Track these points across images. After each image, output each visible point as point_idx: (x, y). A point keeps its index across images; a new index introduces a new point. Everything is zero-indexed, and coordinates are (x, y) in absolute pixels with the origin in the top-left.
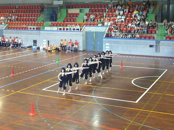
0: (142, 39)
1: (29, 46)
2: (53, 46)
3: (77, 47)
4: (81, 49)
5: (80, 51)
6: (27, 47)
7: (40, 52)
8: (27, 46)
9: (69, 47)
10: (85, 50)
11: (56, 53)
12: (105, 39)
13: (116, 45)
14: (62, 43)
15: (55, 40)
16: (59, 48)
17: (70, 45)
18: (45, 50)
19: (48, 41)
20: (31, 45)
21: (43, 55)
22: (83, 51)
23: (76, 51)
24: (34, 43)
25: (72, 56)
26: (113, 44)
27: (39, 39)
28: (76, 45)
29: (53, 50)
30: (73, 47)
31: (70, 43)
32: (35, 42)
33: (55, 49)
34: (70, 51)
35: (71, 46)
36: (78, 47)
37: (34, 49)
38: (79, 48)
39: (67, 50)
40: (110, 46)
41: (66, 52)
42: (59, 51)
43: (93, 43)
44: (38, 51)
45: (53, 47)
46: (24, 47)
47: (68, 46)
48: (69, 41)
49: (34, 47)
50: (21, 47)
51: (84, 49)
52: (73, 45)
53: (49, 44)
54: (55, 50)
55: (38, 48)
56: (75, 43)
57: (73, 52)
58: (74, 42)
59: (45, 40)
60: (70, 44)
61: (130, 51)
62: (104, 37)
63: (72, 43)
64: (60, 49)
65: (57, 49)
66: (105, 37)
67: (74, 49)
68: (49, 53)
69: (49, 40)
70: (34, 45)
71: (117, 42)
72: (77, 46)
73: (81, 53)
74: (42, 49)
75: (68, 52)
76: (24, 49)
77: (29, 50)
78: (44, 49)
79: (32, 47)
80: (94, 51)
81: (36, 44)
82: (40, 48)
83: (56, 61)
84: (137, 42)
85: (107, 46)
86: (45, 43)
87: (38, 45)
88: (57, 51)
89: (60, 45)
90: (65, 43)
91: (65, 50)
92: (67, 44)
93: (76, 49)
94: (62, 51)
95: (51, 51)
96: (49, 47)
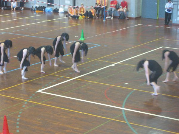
1: (40, 6)
2: (82, 8)
3: (125, 11)
4: (133, 14)
5: (131, 19)
6: (36, 9)
7: (59, 17)
8: (36, 7)
9: (111, 10)
10: (140, 17)
11: (86, 21)
14: (98, 2)
16: (92, 11)
17: (112, 7)
18: (67, 15)
20: (42, 5)
21: (64, 25)
22: (136, 18)
24: (48, 2)
25: (116, 29)
28: (123, 7)
30: (118, 10)
31: (112, 2)
33: (85, 13)
34: (112, 18)
35: (113, 9)
36: (127, 11)
37: (49, 12)
38: (129, 13)
39: (107, 16)
41: (104, 21)
42: (91, 17)
44: (55, 16)
45: (82, 10)
46: (31, 7)
47: (108, 9)
49: (48, 9)
50: (25, 9)
51: (138, 15)
52: (117, 8)
53: (74, 4)
54: (84, 15)
55: (56, 11)
56: (122, 3)
57: (117, 21)
60: (112, 5)
63: (116, 3)
64: (93, 15)
65: (88, 15)
67: (120, 15)
68: (73, 21)
70: (48, 5)
72: (125, 10)
73: (132, 22)
74: (62, 13)
75: (109, 20)
76: (30, 11)
77: (39, 13)
78: (66, 13)
79: (45, 9)
80: (157, 18)
81: (53, 4)
82: (59, 11)
83: (80, 38)
86: (68, 2)
87: (56, 5)
88: (89, 17)
89: (94, 7)
90: (103, 3)
91: (103, 16)
92: (108, 4)
93: (124, 14)
94: (97, 17)
95: (78, 17)
96: (74, 10)
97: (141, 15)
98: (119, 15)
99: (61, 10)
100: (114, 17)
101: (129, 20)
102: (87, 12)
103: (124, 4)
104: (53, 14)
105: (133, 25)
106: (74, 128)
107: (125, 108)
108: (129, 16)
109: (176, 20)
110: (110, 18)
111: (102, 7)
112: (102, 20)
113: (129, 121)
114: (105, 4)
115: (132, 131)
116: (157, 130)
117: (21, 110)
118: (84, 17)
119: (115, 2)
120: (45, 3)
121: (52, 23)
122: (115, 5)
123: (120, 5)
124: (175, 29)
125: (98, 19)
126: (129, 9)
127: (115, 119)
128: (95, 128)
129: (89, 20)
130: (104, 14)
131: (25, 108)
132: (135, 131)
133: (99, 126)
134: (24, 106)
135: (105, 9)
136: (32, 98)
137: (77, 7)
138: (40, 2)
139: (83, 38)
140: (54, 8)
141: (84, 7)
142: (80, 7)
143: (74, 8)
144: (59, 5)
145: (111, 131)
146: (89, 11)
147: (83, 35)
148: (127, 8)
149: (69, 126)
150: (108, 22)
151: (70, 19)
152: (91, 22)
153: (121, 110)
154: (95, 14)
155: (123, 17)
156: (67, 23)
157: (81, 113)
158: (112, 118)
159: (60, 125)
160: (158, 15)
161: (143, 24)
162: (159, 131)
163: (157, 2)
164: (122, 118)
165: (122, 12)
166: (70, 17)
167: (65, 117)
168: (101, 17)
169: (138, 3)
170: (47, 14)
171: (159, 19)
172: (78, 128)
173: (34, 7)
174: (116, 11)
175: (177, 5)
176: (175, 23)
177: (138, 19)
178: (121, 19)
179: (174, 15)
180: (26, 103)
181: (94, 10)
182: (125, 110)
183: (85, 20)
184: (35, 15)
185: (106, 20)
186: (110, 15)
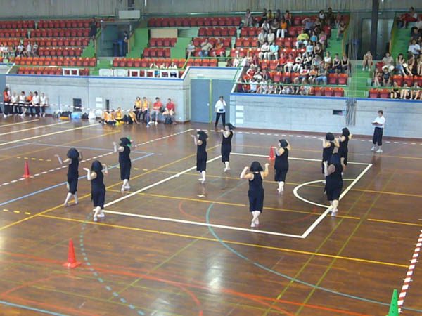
0: (317, 96)
1: (65, 111)
2: (119, 112)
3: (171, 114)
4: (181, 119)
5: (178, 123)
6: (59, 115)
7: (89, 124)
8: (60, 113)
9: (155, 114)
10: (190, 121)
11: (125, 128)
12: (234, 96)
13: (259, 109)
14: (138, 105)
15: (122, 99)
16: (131, 116)
17: (156, 110)
18: (100, 120)
19: (108, 102)
22: (185, 123)
23: (170, 122)
24: (75, 105)
25: (161, 135)
26: (251, 108)
27: (87, 96)
28: (169, 109)
29: (119, 121)
30: (164, 113)
31: (156, 104)
32: (77, 102)
33: (122, 117)
34: (156, 123)
35: (157, 112)
36: (174, 114)
37: (76, 118)
38: (176, 117)
39: (149, 121)
40: (246, 112)
41: (147, 126)
42: (131, 122)
43: (208, 105)
44: (84, 122)
46: (53, 113)
47: (151, 113)
48: (155, 101)
49: (75, 114)
50: (47, 115)
51: (187, 118)
52: (162, 111)
54: (122, 120)
55: (85, 117)
56: (168, 105)
57: (163, 126)
58: (164, 102)
59: (99, 99)
60: (156, 108)
61: (291, 124)
62: (232, 92)
63: (161, 105)
64: (133, 119)
65: (126, 119)
66: (235, 92)
68: (108, 128)
69: (108, 99)
70: (75, 110)
71: (261, 102)
72: (171, 112)
73: (181, 127)
74: (93, 119)
75: (153, 126)
76: (52, 118)
77: (64, 120)
78: (98, 118)
79: (71, 115)
80: (210, 122)
81: (81, 108)
82: (89, 117)
84: (305, 104)
85: (239, 111)
86: (100, 106)
87: (85, 109)
88: (127, 123)
89: (133, 110)
91: (145, 122)
92: (150, 107)
93: (171, 118)
94: (138, 123)
95: (114, 123)
96: (109, 115)
97: (190, 119)
101: (177, 126)
102: (125, 116)
103: (171, 106)
104: (81, 120)
105: (181, 131)
110: (153, 123)
111: (143, 110)
112: (145, 125)
114: (146, 107)
118: (121, 122)
119: (158, 104)
122: (159, 107)
125: (140, 124)
130: (146, 118)
138: (66, 106)
140: (83, 113)
142: (116, 111)
146: (127, 116)
148: (173, 110)
152: (131, 128)
154: (135, 119)
156: (100, 130)
160: (210, 118)
163: (210, 103)
165: (168, 115)
169: (186, 104)
170: (74, 121)
173: (57, 113)
175: (235, 105)
177: (186, 123)
181: (134, 114)
183: (123, 126)
184: (59, 122)
186: (154, 120)
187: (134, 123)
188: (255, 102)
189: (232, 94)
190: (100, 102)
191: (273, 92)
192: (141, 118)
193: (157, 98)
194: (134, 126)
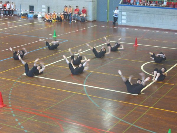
0: (170, 7)
1: (24, 13)
2: (54, 14)
4: (90, 18)
5: (89, 21)
6: (21, 15)
7: (38, 21)
8: (21, 14)
9: (75, 16)
10: (96, 20)
11: (58, 24)
12: (121, 6)
13: (135, 14)
14: (65, 10)
15: (57, 6)
16: (62, 17)
17: (75, 14)
18: (44, 19)
19: (49, 8)
20: (26, 13)
21: (42, 26)
22: (93, 21)
23: (83, 21)
24: (30, 10)
25: (78, 29)
26: (131, 14)
27: (37, 4)
28: (84, 13)
29: (54, 19)
30: (80, 16)
31: (76, 10)
32: (32, 8)
34: (76, 21)
35: (77, 15)
36: (86, 16)
37: (30, 17)
38: (88, 18)
39: (72, 20)
40: (128, 16)
41: (70, 23)
42: (61, 20)
43: (107, 11)
44: (35, 20)
45: (54, 16)
46: (18, 14)
47: (73, 15)
48: (75, 8)
49: (30, 15)
50: (14, 15)
51: (94, 19)
52: (79, 14)
53: (49, 12)
54: (56, 19)
55: (36, 17)
57: (80, 23)
58: (81, 9)
59: (44, 6)
60: (76, 12)
61: (154, 24)
62: (120, 4)
63: (79, 10)
64: (62, 19)
65: (59, 19)
66: (122, 3)
67: (82, 19)
68: (48, 24)
69: (49, 6)
70: (30, 13)
71: (136, 10)
72: (85, 15)
73: (90, 24)
74: (40, 18)
75: (73, 23)
76: (17, 17)
77: (24, 18)
78: (43, 18)
79: (28, 15)
80: (108, 21)
81: (33, 12)
82: (38, 17)
83: (52, 35)
84: (162, 12)
85: (124, 15)
86: (44, 10)
87: (36, 12)
88: (59, 21)
89: (63, 13)
90: (69, 10)
91: (69, 20)
92: (72, 11)
93: (84, 18)
94: (65, 21)
95: (51, 21)
96: (49, 16)
97: (96, 19)
98: (80, 19)
99: (39, 16)
100: (77, 20)
101: (88, 23)
102: (58, 17)
103: (84, 11)
104: (33, 19)
105: (90, 26)
106: (50, 100)
107: (86, 85)
108: (88, 20)
109: (120, 22)
110: (74, 21)
111: (69, 13)
112: (69, 23)
113: (88, 94)
114: (71, 11)
115: (91, 101)
116: (108, 100)
117: (12, 88)
118: (55, 20)
119: (77, 10)
120: (27, 11)
121: (33, 26)
122: (78, 12)
123: (81, 12)
124: (120, 29)
125: (66, 22)
126: (87, 15)
127: (79, 93)
128: (65, 99)
129: (59, 22)
130: (70, 18)
131: (14, 86)
132: (93, 101)
133: (67, 98)
134: (14, 85)
135: (71, 15)
136: (19, 79)
137: (51, 14)
138: (24, 10)
139: (55, 35)
140: (35, 14)
141: (56, 14)
142: (53, 14)
143: (49, 14)
144: (38, 13)
145: (76, 101)
146: (59, 17)
147: (55, 33)
148: (86, 14)
149: (46, 99)
150: (73, 24)
151: (46, 22)
152: (61, 24)
153: (83, 86)
154: (64, 19)
155: (84, 20)
156: (43, 25)
157: (54, 89)
158: (77, 92)
159: (40, 98)
160: (108, 19)
161: (98, 25)
162: (109, 100)
163: (108, 10)
164: (83, 92)
165: (83, 17)
166: (46, 21)
167: (43, 92)
168: (68, 21)
169: (94, 10)
170: (29, 19)
171: (108, 22)
172: (53, 100)
173: (20, 14)
174: (78, 16)
175: (122, 12)
176: (120, 24)
177: (94, 21)
178: (82, 22)
179: (119, 19)
180: (15, 83)
181: (63, 15)
182: (86, 87)
183: (56, 22)
184: (21, 20)
185: (71, 22)
186: (74, 19)
187: (63, 21)
188: (133, 10)
189: (120, 5)
190: (44, 8)
191: (144, 5)
192: (67, 18)
193: (77, 6)
194: (63, 23)
